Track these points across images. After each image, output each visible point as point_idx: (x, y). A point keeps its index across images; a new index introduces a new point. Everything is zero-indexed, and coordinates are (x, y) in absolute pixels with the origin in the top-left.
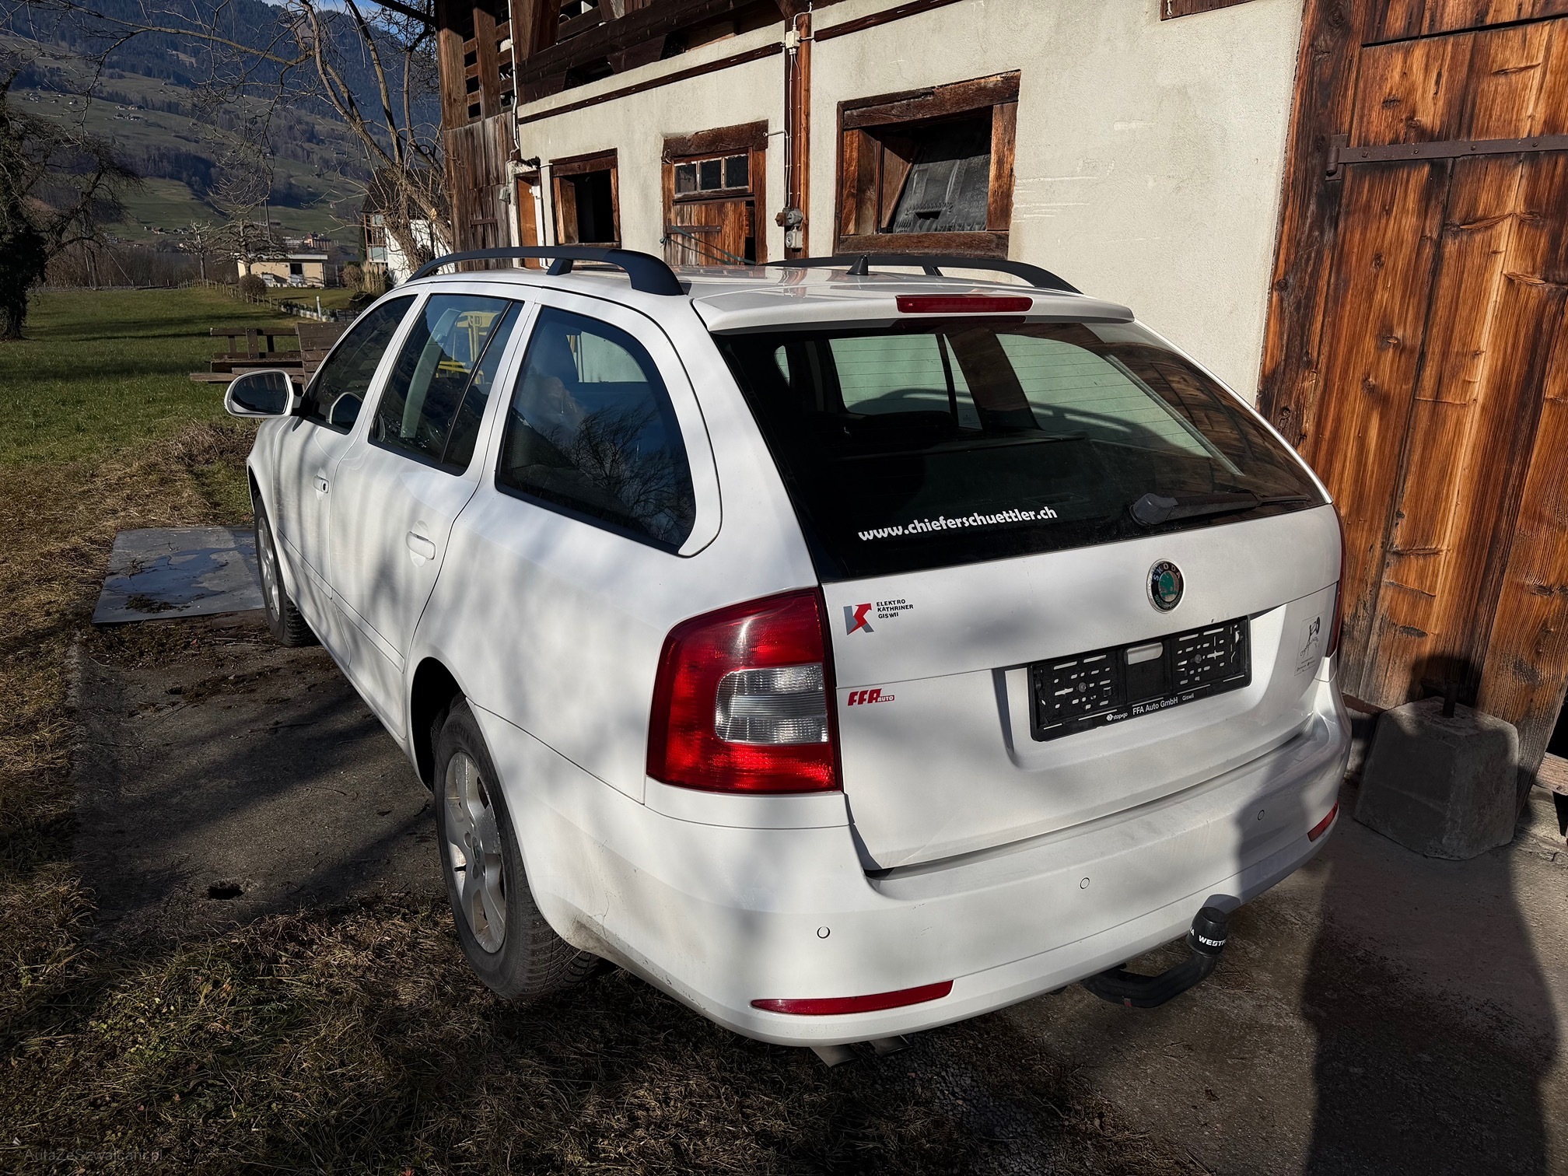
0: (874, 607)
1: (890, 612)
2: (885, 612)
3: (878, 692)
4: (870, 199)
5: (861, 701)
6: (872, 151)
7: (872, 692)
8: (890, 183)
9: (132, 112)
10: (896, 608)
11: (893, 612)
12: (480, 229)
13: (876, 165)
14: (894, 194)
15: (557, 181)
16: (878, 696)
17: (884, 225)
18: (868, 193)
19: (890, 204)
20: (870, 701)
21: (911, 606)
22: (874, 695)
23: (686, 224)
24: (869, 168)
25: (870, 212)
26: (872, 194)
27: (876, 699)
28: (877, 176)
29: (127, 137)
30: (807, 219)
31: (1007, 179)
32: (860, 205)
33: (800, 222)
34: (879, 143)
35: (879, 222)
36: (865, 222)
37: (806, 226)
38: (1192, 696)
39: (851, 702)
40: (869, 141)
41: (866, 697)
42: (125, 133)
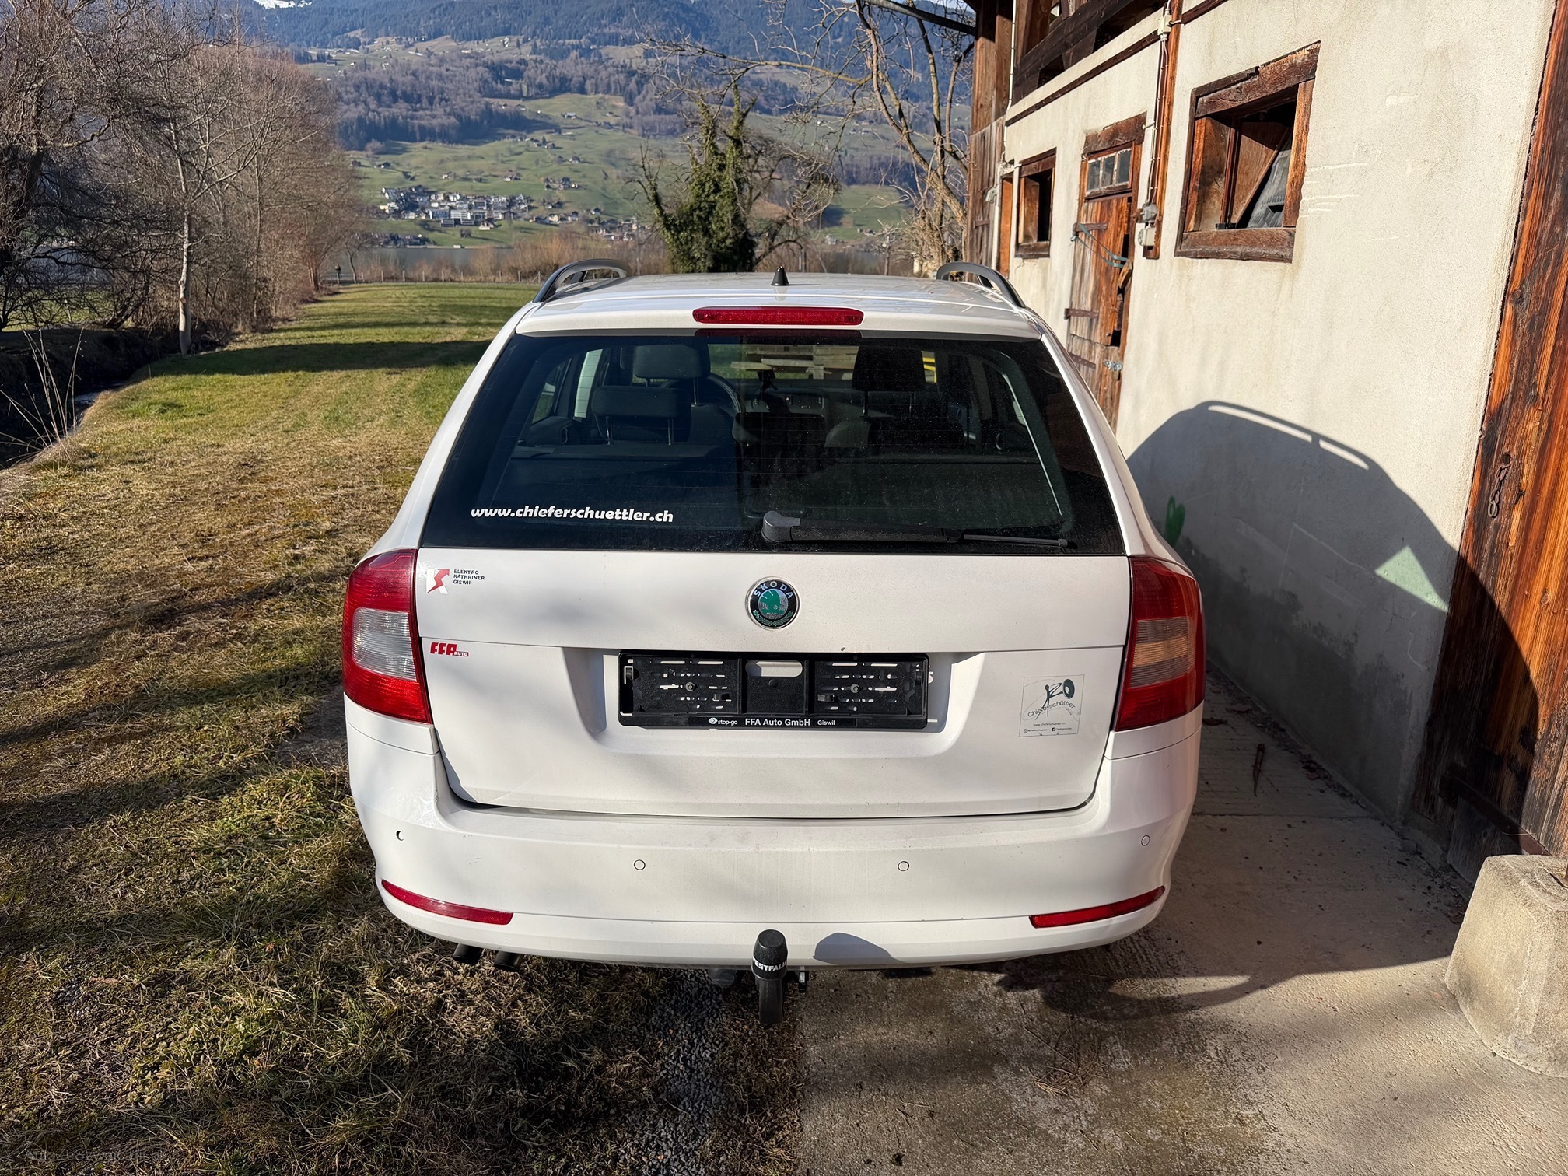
0: (452, 573)
1: (463, 580)
2: (459, 579)
3: (455, 646)
4: (1217, 192)
5: (441, 652)
6: (1223, 140)
7: (450, 646)
8: (1247, 174)
9: (864, 126)
10: (470, 577)
11: (466, 580)
12: (980, 231)
13: (1227, 156)
14: (1251, 184)
15: (1023, 180)
16: (455, 650)
17: (1235, 220)
18: (1215, 186)
19: (1245, 197)
20: (448, 653)
21: (483, 578)
22: (452, 649)
23: (1089, 222)
24: (1218, 158)
25: (1216, 206)
26: (1220, 187)
27: (453, 652)
28: (1227, 168)
29: (857, 149)
30: (1161, 215)
31: (1301, 167)
32: (1203, 198)
33: (1154, 218)
34: (1233, 130)
35: (1228, 214)
36: (1209, 217)
37: (1160, 223)
38: (833, 723)
39: (433, 651)
40: (1220, 129)
41: (445, 648)
42: (856, 146)
